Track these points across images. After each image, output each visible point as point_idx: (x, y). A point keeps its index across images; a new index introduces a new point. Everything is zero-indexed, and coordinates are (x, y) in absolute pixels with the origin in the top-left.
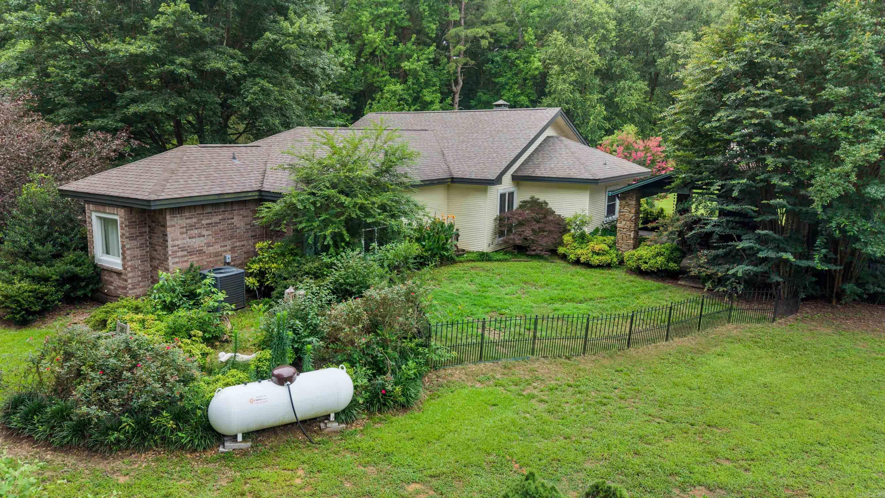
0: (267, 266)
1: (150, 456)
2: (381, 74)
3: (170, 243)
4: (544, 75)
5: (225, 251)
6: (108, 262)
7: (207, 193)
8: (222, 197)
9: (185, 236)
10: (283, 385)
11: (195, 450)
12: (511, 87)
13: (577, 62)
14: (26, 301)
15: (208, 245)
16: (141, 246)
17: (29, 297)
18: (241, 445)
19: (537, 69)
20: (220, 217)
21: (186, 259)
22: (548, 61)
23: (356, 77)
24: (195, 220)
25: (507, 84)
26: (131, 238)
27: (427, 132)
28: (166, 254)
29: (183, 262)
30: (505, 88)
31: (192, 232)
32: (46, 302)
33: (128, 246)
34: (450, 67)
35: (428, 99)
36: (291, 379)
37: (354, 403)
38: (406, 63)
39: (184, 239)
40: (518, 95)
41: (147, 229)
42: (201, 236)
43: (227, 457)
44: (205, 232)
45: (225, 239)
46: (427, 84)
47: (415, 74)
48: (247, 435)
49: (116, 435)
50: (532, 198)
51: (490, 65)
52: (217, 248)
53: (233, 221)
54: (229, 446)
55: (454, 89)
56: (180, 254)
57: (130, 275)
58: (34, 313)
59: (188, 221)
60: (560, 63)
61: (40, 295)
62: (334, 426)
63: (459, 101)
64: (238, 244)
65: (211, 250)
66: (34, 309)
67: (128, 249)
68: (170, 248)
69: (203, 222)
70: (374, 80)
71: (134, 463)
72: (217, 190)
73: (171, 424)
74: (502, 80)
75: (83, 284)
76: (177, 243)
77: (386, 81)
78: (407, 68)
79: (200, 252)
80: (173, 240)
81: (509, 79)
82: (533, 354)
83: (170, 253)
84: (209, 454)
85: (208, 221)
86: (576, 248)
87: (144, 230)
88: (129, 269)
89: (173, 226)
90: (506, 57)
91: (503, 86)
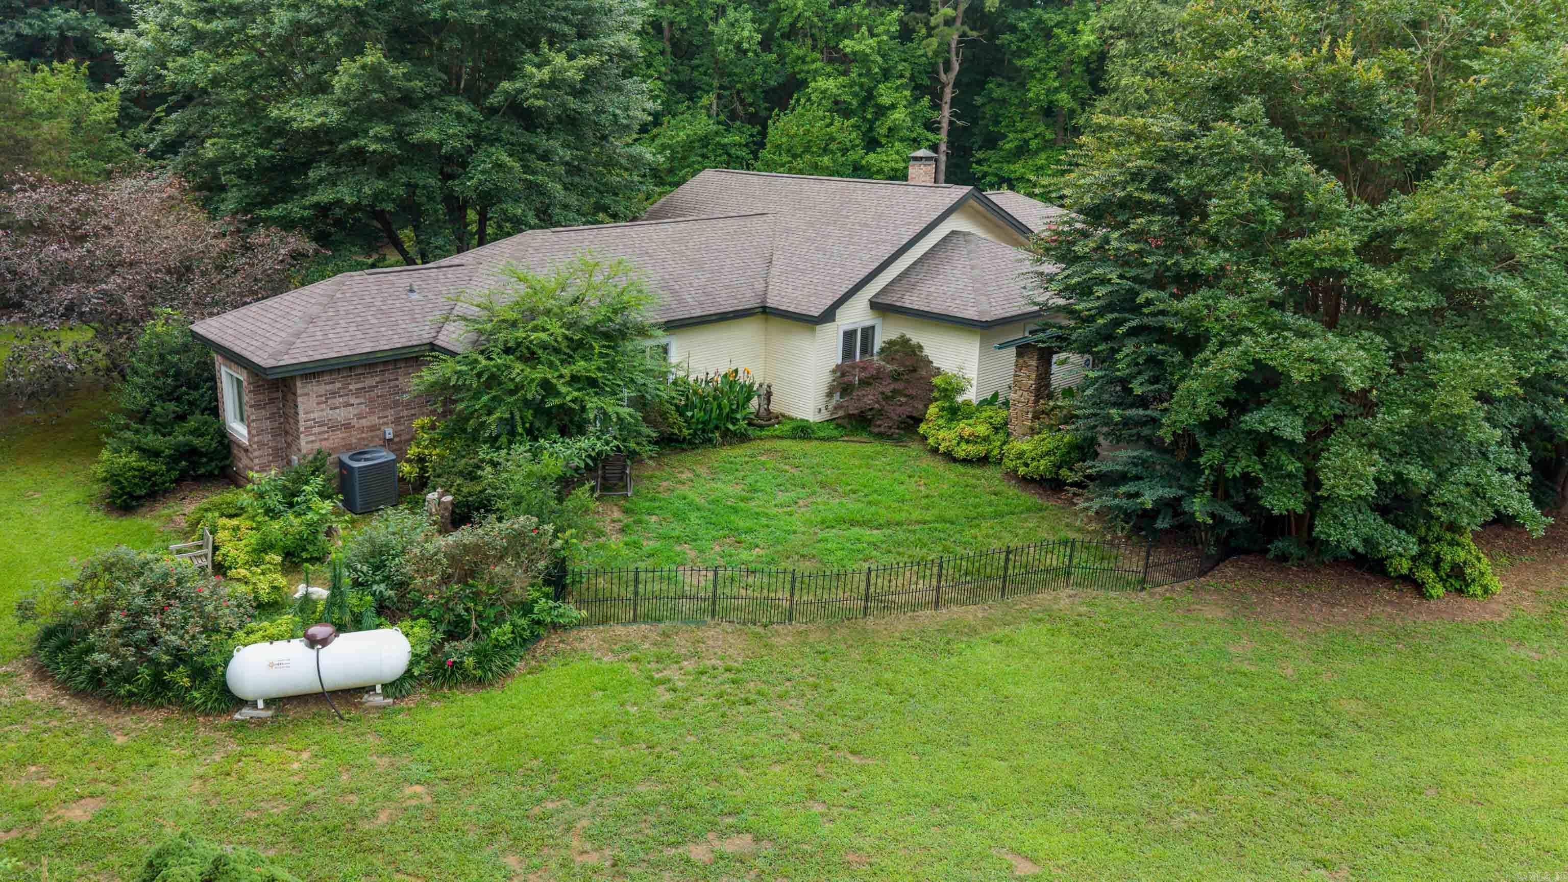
0: (426, 452)
1: (163, 714)
2: (808, 59)
3: (302, 416)
4: (1102, 57)
5: (385, 424)
6: (237, 432)
7: (348, 353)
8: (372, 356)
9: (324, 406)
10: (313, 648)
11: (207, 715)
12: (1045, 75)
13: (1164, 33)
14: (130, 482)
15: (360, 417)
16: (271, 417)
17: (134, 477)
18: (262, 712)
19: (1087, 46)
20: (378, 379)
21: (326, 436)
22: (1108, 32)
23: (766, 66)
24: (338, 385)
25: (1037, 70)
26: (257, 406)
27: (764, 218)
28: (297, 430)
29: (321, 440)
30: (1033, 77)
31: (334, 401)
32: (154, 484)
33: (253, 417)
34: (928, 45)
35: (885, 100)
36: (325, 642)
37: (408, 674)
38: (847, 42)
39: (322, 410)
40: (1056, 90)
41: (280, 395)
42: (348, 405)
43: (243, 725)
44: (353, 400)
45: (385, 407)
46: (886, 74)
47: (861, 59)
48: (270, 702)
49: (128, 687)
50: (903, 336)
51: (1007, 37)
52: (374, 420)
53: (397, 382)
54: (246, 713)
55: (943, 77)
56: (316, 430)
57: (256, 454)
58: (139, 498)
59: (328, 387)
60: (1130, 35)
61: (147, 475)
62: (379, 700)
63: (952, 99)
64: (406, 413)
65: (364, 422)
66: (138, 492)
67: (253, 421)
68: (302, 423)
69: (351, 387)
70: (797, 69)
71: (140, 720)
72: (367, 347)
73: (186, 682)
74: (1029, 62)
75: (204, 460)
76: (312, 416)
77: (816, 71)
78: (848, 50)
79: (347, 426)
80: (306, 413)
81: (1041, 61)
82: (713, 617)
83: (302, 429)
84: (223, 721)
85: (359, 386)
86: (940, 427)
87: (275, 395)
88: (255, 446)
89: (307, 394)
90: (1040, 21)
91: (1031, 74)
